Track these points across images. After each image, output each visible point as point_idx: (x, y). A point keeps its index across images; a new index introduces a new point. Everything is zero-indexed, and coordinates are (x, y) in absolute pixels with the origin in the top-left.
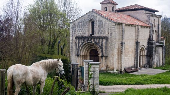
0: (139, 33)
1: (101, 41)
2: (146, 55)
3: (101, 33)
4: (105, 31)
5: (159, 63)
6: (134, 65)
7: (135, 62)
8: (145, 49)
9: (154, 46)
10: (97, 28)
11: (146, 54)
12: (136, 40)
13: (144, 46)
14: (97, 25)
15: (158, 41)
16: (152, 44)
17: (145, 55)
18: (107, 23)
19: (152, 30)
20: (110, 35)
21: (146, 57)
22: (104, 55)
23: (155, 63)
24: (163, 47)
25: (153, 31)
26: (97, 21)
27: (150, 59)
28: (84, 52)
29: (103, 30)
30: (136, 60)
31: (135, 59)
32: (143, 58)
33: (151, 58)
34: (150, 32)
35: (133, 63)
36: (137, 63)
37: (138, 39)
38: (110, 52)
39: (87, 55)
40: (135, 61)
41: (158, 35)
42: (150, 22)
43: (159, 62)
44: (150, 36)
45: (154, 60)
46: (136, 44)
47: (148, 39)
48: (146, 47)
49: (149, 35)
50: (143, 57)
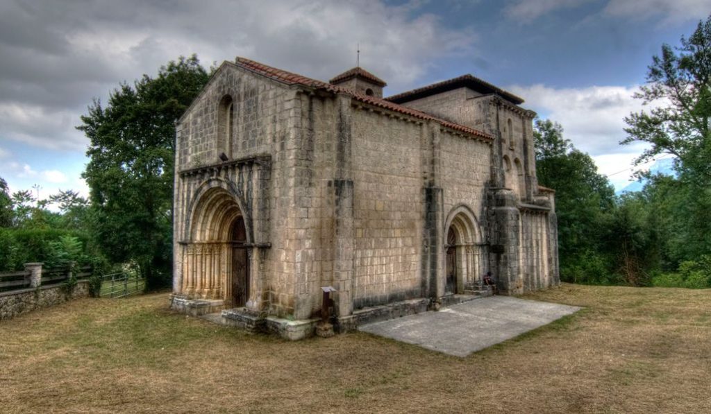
0: (437, 150)
1: (246, 178)
2: (481, 245)
3: (252, 144)
4: (263, 133)
5: (535, 274)
6: (423, 284)
7: (424, 273)
8: (472, 219)
9: (511, 209)
10: (240, 126)
11: (478, 240)
12: (427, 181)
13: (469, 209)
14: (242, 112)
15: (529, 196)
16: (501, 202)
17: (477, 245)
18: (271, 93)
19: (500, 153)
20: (278, 147)
21: (479, 251)
22: (255, 237)
23: (521, 276)
24: (546, 215)
25: (506, 158)
26: (242, 97)
27: (498, 258)
28: (207, 233)
29: (259, 130)
30: (429, 263)
31: (424, 258)
32: (470, 258)
33: (502, 256)
34: (492, 161)
35: (417, 275)
36: (434, 274)
37: (433, 175)
38: (278, 225)
39: (219, 244)
40: (424, 266)
41: (527, 174)
42: (489, 126)
43: (535, 269)
44: (493, 176)
45: (513, 264)
46: (424, 196)
47: (486, 184)
48: (478, 214)
49: (488, 170)
50: (467, 252)
